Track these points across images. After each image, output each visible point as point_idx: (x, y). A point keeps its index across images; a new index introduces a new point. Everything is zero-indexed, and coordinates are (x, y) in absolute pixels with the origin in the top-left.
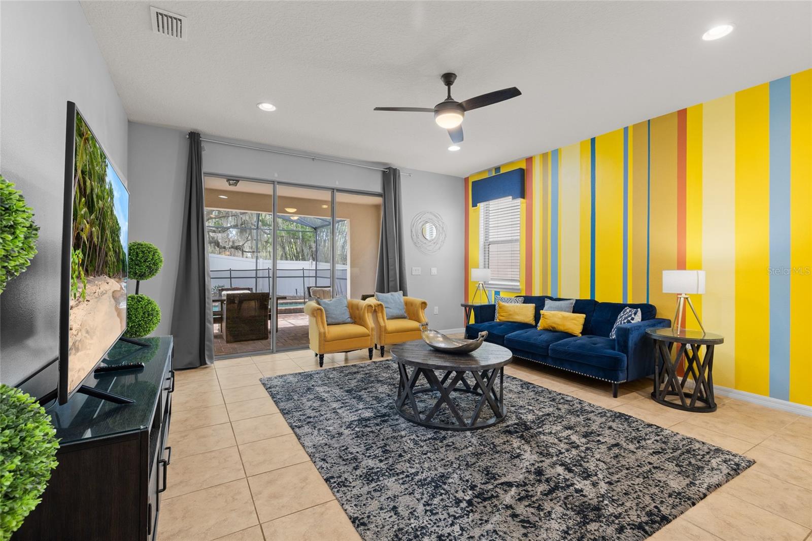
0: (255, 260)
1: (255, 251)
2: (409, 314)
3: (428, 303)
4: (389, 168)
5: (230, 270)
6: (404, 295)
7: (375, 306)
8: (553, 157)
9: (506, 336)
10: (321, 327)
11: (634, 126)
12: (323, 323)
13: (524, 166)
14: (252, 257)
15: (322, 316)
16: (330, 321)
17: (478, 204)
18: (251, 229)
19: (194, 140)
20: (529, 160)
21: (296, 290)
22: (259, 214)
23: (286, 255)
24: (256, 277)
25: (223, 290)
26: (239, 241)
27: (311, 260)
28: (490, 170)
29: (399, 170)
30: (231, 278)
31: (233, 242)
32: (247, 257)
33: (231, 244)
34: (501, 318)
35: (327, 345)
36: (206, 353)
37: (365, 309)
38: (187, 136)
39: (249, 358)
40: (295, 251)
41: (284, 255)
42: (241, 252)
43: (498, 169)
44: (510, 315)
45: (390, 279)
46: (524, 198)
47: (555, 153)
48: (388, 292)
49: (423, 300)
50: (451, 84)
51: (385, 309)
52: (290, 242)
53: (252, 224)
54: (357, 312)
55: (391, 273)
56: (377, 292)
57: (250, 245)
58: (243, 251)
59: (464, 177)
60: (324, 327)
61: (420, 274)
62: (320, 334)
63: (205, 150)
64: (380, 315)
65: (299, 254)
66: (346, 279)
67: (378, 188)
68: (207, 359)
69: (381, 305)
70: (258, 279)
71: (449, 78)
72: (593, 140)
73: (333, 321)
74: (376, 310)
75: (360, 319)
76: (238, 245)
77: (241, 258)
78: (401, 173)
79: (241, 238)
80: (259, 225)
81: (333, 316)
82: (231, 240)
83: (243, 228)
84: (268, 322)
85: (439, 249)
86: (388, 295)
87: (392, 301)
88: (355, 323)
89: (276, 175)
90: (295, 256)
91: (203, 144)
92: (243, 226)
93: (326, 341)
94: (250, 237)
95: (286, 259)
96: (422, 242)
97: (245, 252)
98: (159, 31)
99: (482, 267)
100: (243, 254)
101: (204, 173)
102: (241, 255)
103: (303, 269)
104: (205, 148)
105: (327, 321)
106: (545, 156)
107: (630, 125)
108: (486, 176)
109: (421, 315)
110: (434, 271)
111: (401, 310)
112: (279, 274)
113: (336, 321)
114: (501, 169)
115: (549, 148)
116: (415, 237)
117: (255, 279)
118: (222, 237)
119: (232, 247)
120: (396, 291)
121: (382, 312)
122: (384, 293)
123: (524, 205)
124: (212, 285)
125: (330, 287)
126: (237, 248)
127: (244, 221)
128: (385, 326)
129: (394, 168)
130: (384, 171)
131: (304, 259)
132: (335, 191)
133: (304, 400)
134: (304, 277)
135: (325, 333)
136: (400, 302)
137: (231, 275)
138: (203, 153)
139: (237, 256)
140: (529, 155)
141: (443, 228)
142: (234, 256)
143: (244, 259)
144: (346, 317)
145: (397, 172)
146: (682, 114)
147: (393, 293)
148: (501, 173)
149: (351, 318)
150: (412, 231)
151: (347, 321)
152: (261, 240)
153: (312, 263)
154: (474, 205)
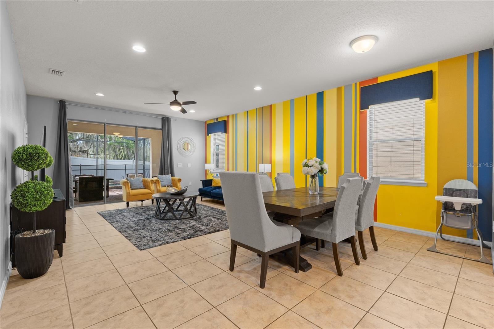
0: (96, 159)
1: (96, 154)
2: (173, 185)
3: (182, 179)
4: (165, 117)
5: (80, 165)
6: (172, 176)
7: (155, 181)
8: (235, 116)
9: (211, 192)
10: (128, 189)
11: (259, 108)
12: (129, 188)
13: (226, 119)
14: (94, 158)
15: (128, 185)
16: (133, 188)
17: (209, 135)
18: (93, 141)
19: (62, 104)
20: (228, 117)
21: (123, 177)
22: (98, 135)
23: (117, 156)
24: (97, 170)
25: (76, 176)
26: (85, 147)
27: (133, 160)
28: (214, 119)
29: (170, 118)
30: (81, 170)
31: (81, 148)
32: (90, 158)
33: (79, 149)
34: (214, 185)
35: (130, 198)
36: (70, 203)
37: (150, 183)
38: (59, 102)
39: (92, 206)
40: (123, 154)
41: (115, 156)
42: (86, 154)
43: (217, 119)
44: (217, 183)
45: (165, 169)
46: (226, 133)
47: (236, 114)
48: (165, 175)
49: (179, 178)
50: (177, 94)
51: (160, 182)
52: (120, 149)
53: (94, 137)
54: (147, 184)
55: (166, 166)
56: (159, 175)
57: (92, 150)
58: (88, 154)
59: (205, 121)
60: (129, 190)
61: (182, 166)
62: (127, 193)
63: (68, 108)
64: (158, 184)
65: (126, 156)
66: (150, 170)
67: (159, 126)
68: (70, 206)
69: (158, 180)
70: (98, 170)
71: (175, 93)
72: (247, 112)
73: (134, 187)
74: (156, 182)
75: (148, 186)
76: (84, 150)
77: (86, 158)
78: (171, 119)
79: (86, 146)
80: (98, 138)
81: (135, 185)
82: (79, 146)
83: (87, 140)
84: (102, 192)
85: (192, 155)
86: (164, 176)
87: (165, 179)
88: (146, 188)
89: (106, 120)
90: (123, 157)
91: (67, 106)
92: (88, 138)
93: (130, 196)
94: (92, 145)
95: (117, 159)
96: (183, 151)
97: (89, 154)
98: (52, 73)
99: (212, 163)
100: (88, 156)
101: (67, 119)
102: (87, 157)
103: (125, 165)
104: (68, 107)
105: (131, 188)
106: (233, 115)
107: (258, 108)
108: (213, 122)
109: (178, 184)
110: (189, 165)
111: (169, 182)
112: (108, 167)
113: (136, 188)
114: (218, 119)
115: (234, 113)
116: (179, 149)
117: (96, 170)
118: (73, 145)
119: (80, 151)
120: (168, 174)
121: (159, 183)
122: (163, 175)
123: (226, 136)
124: (72, 173)
125: (135, 174)
126: (83, 152)
127: (88, 135)
128: (160, 190)
129: (167, 117)
130: (162, 119)
131: (129, 159)
132: (137, 127)
133: (117, 216)
134: (126, 169)
135: (129, 192)
136: (170, 179)
137: (81, 168)
138: (67, 110)
139: (84, 157)
140: (228, 115)
141: (194, 145)
142: (82, 157)
143: (89, 159)
144: (142, 185)
145: (169, 119)
146: (271, 106)
147: (166, 175)
148: (218, 121)
149: (144, 186)
150: (177, 146)
151: (142, 187)
152: (100, 147)
153: (134, 161)
154: (208, 135)
